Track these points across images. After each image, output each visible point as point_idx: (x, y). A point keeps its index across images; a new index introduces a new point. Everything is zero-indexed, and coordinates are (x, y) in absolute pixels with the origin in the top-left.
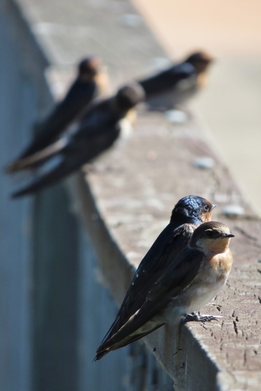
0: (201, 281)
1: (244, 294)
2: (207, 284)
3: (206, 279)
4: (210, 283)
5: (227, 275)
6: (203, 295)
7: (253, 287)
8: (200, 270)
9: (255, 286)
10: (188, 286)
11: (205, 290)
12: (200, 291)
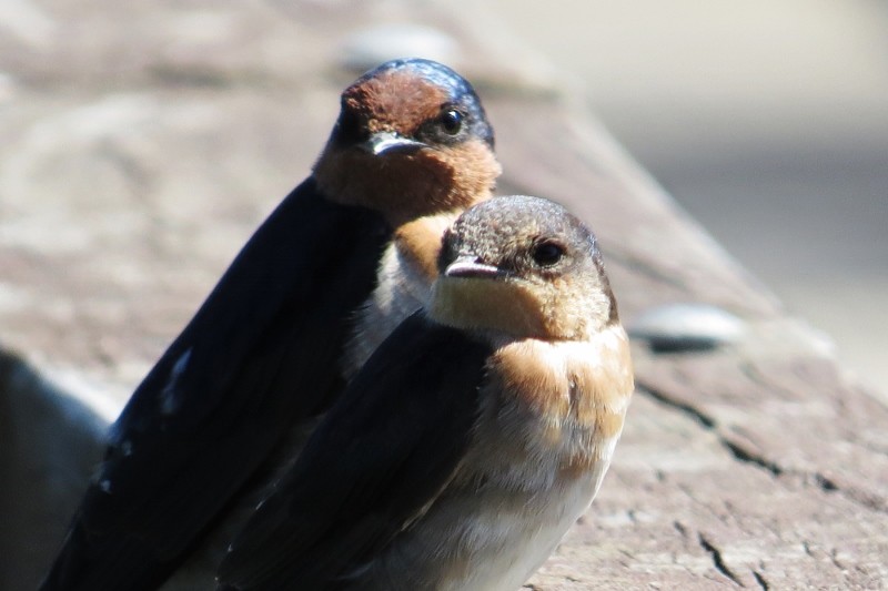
0: (485, 480)
1: (621, 519)
2: (515, 497)
3: (506, 469)
4: (530, 493)
5: (609, 452)
6: (494, 550)
7: (652, 480)
8: (477, 426)
9: (661, 476)
10: (424, 509)
11: (507, 524)
12: (481, 529)
